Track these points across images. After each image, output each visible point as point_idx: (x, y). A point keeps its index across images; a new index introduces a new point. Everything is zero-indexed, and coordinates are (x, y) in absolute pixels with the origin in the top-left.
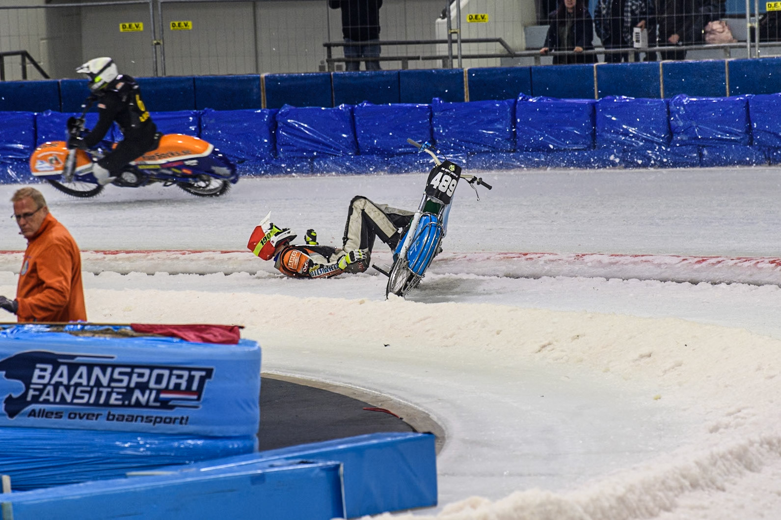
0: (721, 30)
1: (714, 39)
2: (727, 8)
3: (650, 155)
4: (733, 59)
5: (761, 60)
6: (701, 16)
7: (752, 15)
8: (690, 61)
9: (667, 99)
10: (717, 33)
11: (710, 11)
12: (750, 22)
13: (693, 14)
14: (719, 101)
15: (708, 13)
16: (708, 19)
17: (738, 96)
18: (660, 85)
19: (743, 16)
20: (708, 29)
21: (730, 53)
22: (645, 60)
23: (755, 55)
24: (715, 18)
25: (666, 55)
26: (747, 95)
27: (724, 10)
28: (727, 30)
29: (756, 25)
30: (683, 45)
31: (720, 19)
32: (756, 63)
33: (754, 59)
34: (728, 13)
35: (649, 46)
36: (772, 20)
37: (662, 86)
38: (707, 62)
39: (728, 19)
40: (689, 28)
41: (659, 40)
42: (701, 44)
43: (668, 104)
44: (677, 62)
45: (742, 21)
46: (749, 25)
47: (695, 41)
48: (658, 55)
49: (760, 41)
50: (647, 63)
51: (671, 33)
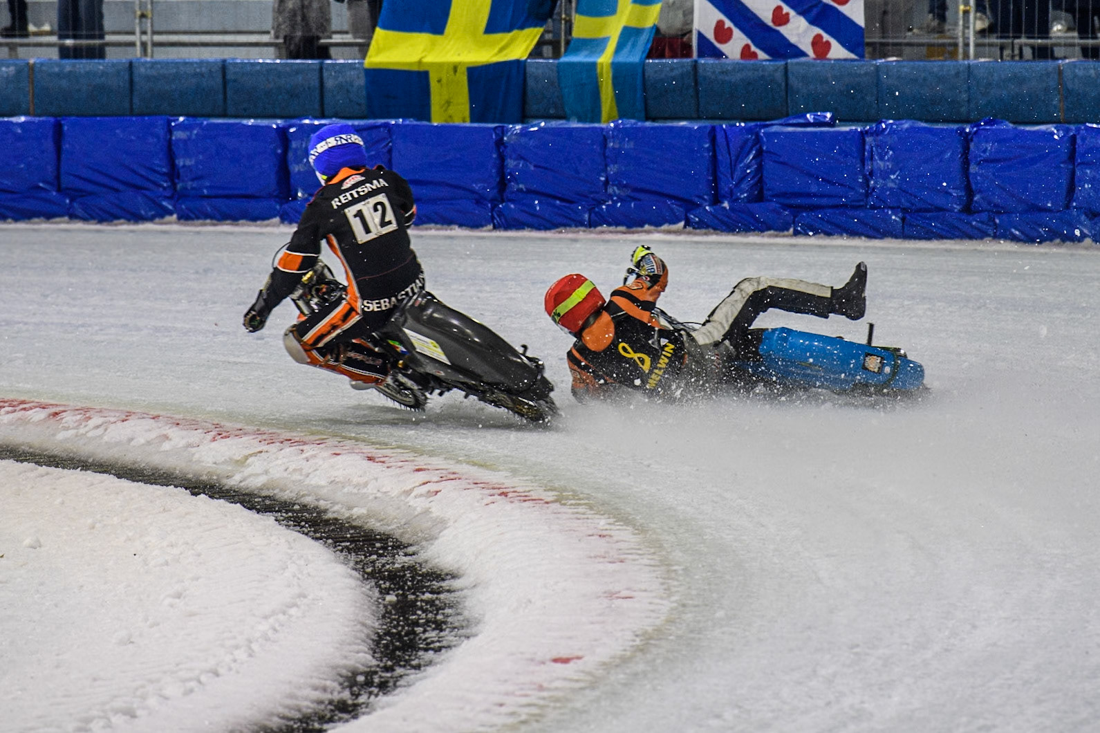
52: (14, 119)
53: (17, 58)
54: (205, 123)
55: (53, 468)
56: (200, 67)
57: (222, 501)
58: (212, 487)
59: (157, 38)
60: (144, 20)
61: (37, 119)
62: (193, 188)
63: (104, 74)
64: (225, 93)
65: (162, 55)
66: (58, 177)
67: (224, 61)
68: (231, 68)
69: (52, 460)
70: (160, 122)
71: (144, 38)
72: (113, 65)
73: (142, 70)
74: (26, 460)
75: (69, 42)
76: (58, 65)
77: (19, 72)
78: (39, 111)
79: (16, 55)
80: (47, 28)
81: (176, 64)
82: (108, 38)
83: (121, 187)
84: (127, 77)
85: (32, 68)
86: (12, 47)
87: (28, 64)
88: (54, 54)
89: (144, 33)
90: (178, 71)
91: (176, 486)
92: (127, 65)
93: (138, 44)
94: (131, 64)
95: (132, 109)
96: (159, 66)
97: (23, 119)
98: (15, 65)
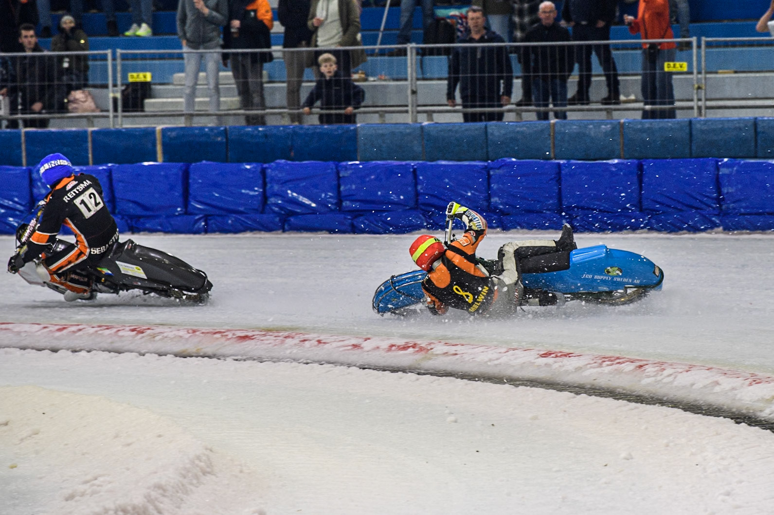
0: (83, 100)
1: (76, 108)
2: (90, 77)
3: (12, 223)
4: (95, 129)
5: (124, 130)
6: (63, 85)
7: (115, 85)
8: (53, 129)
9: (30, 167)
10: (81, 103)
11: (72, 80)
12: (113, 92)
13: (56, 82)
14: (82, 170)
15: (71, 83)
16: (71, 88)
17: (101, 164)
18: (21, 152)
19: (105, 86)
20: (71, 98)
21: (92, 122)
22: (7, 127)
23: (118, 124)
24: (78, 88)
25: (28, 123)
26: (110, 165)
27: (86, 79)
28: (90, 100)
29: (119, 95)
30: (46, 113)
31: (83, 89)
32: (118, 133)
33: (117, 129)
34: (90, 82)
35: (11, 114)
36: (135, 91)
37: (24, 154)
38: (70, 132)
39: (91, 89)
40: (52, 96)
41: (22, 109)
42: (63, 113)
43: (30, 172)
44: (40, 130)
45: (105, 90)
46: (111, 95)
47: (58, 109)
48: (21, 123)
49: (124, 111)
50: (8, 130)
51: (33, 102)
52: (610, 162)
53: (612, 119)
54: (742, 162)
55: (639, 404)
56: (739, 123)
57: (757, 428)
58: (750, 418)
59: (709, 103)
60: (699, 90)
61: (625, 161)
62: (734, 209)
63: (672, 129)
64: (756, 141)
65: (712, 115)
66: (640, 202)
67: (756, 119)
68: (760, 123)
69: (638, 398)
70: (711, 161)
71: (700, 103)
72: (678, 123)
73: (698, 126)
74: (621, 399)
75: (648, 107)
76: (641, 123)
77: (613, 128)
78: (627, 157)
79: (611, 115)
80: (632, 97)
81: (721, 121)
82: (678, 104)
83: (685, 208)
84: (687, 131)
85: (622, 126)
86: (609, 112)
87: (619, 122)
88: (638, 115)
89: (700, 100)
90: (723, 127)
91: (725, 417)
92: (688, 123)
93: (696, 107)
94: (690, 122)
95: (691, 153)
96: (710, 123)
97: (616, 161)
98: (611, 123)
